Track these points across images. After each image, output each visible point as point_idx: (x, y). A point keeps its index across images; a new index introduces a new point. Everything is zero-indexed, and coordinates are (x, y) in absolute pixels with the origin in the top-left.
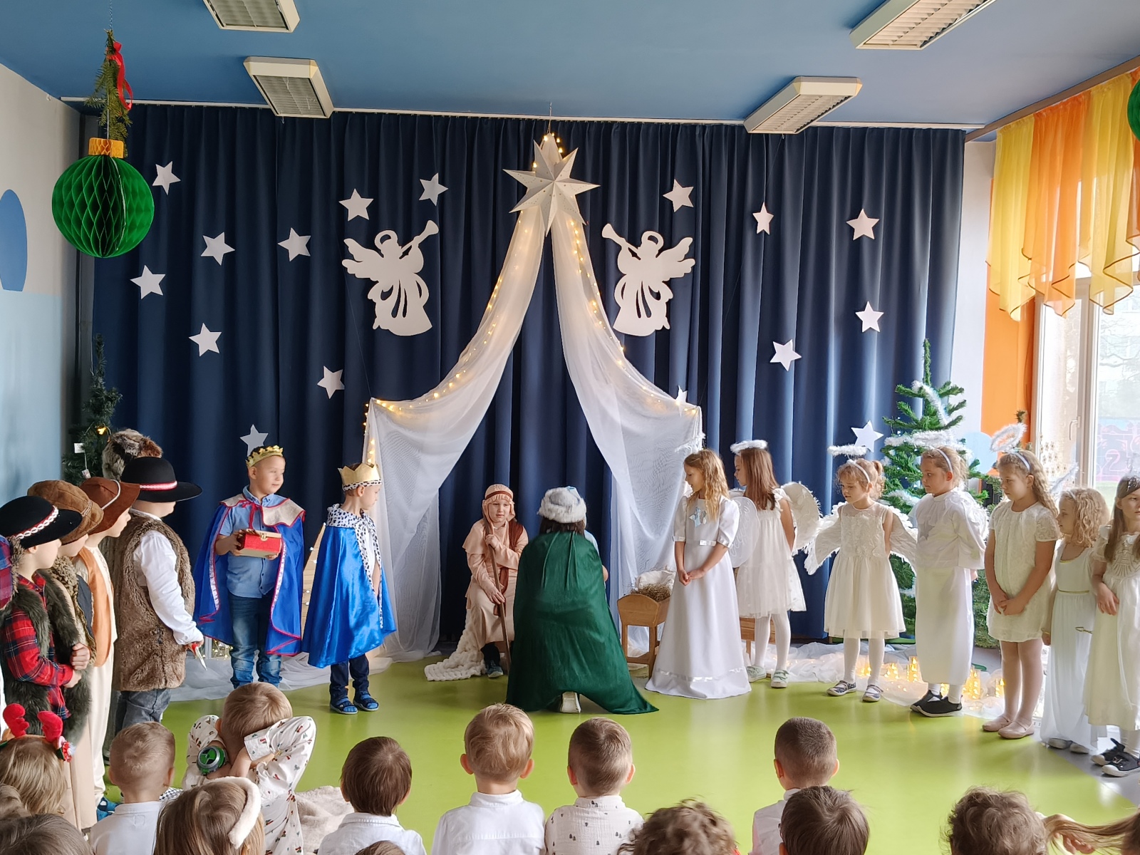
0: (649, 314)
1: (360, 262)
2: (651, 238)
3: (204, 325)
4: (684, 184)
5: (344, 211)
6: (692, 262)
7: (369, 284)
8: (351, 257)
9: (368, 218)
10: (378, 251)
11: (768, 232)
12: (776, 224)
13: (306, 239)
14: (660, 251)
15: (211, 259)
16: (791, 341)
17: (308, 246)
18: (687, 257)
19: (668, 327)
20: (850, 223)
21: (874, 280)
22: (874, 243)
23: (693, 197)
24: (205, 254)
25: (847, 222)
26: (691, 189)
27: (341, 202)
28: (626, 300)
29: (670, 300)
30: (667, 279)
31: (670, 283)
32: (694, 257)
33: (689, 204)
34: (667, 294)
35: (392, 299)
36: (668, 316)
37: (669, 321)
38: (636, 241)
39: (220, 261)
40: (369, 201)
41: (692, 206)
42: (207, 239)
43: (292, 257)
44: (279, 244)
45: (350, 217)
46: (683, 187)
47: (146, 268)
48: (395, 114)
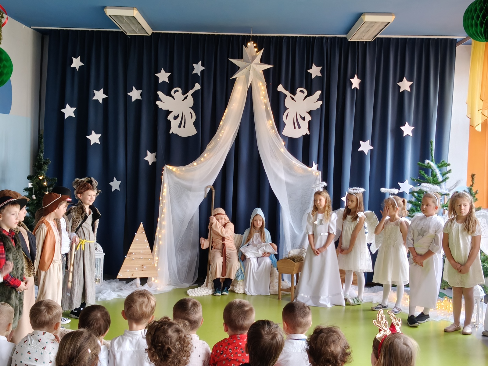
0: (299, 127)
1: (164, 102)
2: (301, 91)
3: (93, 131)
4: (317, 66)
5: (157, 78)
6: (320, 103)
7: (168, 112)
8: (160, 100)
9: (168, 82)
10: (173, 97)
11: (358, 88)
12: (362, 84)
13: (140, 91)
14: (306, 97)
15: (97, 101)
16: (369, 141)
17: (141, 95)
18: (318, 100)
19: (309, 133)
20: (399, 84)
21: (411, 111)
22: (410, 94)
23: (322, 71)
24: (94, 98)
25: (398, 84)
26: (321, 68)
27: (156, 75)
28: (288, 120)
29: (310, 121)
30: (309, 111)
31: (310, 113)
32: (322, 100)
34: (308, 118)
35: (179, 120)
36: (309, 128)
37: (309, 131)
38: (293, 92)
39: (101, 102)
40: (169, 74)
41: (321, 76)
42: (95, 91)
43: (133, 100)
44: (128, 94)
45: (160, 81)
46: (317, 67)
47: (67, 105)
48: (182, 34)
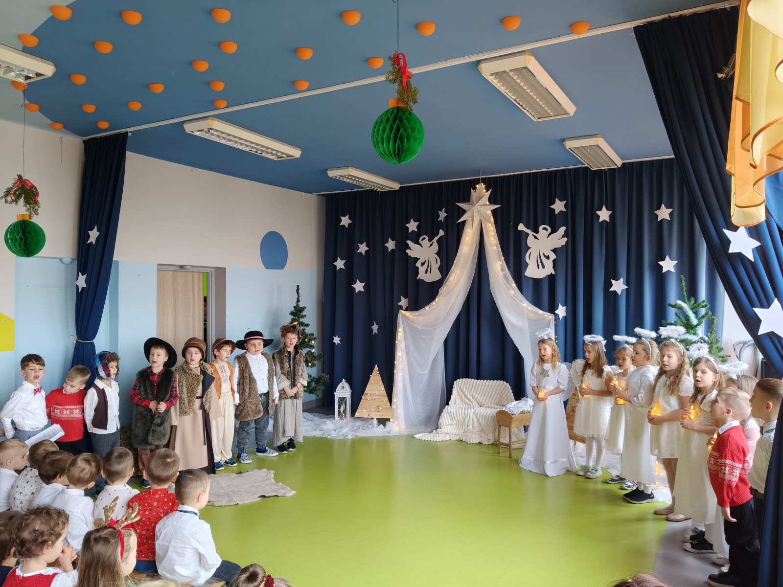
0: (543, 267)
1: (414, 250)
2: (544, 229)
3: (358, 281)
5: (408, 228)
6: (565, 239)
7: (417, 259)
8: (410, 249)
9: (416, 230)
10: (420, 245)
11: (608, 220)
12: (613, 216)
13: (394, 242)
14: (549, 235)
15: (361, 253)
16: (622, 279)
17: (395, 245)
18: (563, 237)
19: (554, 273)
21: (672, 242)
22: (670, 223)
23: (566, 206)
24: (359, 251)
25: (655, 212)
26: (565, 202)
27: (406, 225)
28: (531, 260)
29: (555, 259)
30: (553, 249)
31: (554, 251)
32: (567, 237)
33: (564, 209)
34: (553, 256)
35: (425, 266)
36: (554, 267)
37: (555, 270)
38: (537, 231)
39: (364, 253)
40: (417, 223)
41: (565, 210)
42: (359, 245)
43: (389, 250)
44: (385, 245)
45: (410, 231)
46: (561, 201)
47: (339, 258)
48: (428, 184)
